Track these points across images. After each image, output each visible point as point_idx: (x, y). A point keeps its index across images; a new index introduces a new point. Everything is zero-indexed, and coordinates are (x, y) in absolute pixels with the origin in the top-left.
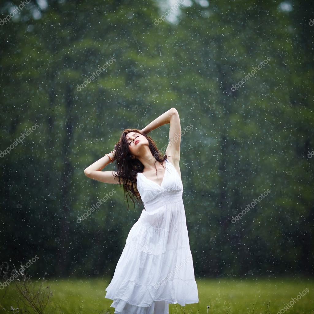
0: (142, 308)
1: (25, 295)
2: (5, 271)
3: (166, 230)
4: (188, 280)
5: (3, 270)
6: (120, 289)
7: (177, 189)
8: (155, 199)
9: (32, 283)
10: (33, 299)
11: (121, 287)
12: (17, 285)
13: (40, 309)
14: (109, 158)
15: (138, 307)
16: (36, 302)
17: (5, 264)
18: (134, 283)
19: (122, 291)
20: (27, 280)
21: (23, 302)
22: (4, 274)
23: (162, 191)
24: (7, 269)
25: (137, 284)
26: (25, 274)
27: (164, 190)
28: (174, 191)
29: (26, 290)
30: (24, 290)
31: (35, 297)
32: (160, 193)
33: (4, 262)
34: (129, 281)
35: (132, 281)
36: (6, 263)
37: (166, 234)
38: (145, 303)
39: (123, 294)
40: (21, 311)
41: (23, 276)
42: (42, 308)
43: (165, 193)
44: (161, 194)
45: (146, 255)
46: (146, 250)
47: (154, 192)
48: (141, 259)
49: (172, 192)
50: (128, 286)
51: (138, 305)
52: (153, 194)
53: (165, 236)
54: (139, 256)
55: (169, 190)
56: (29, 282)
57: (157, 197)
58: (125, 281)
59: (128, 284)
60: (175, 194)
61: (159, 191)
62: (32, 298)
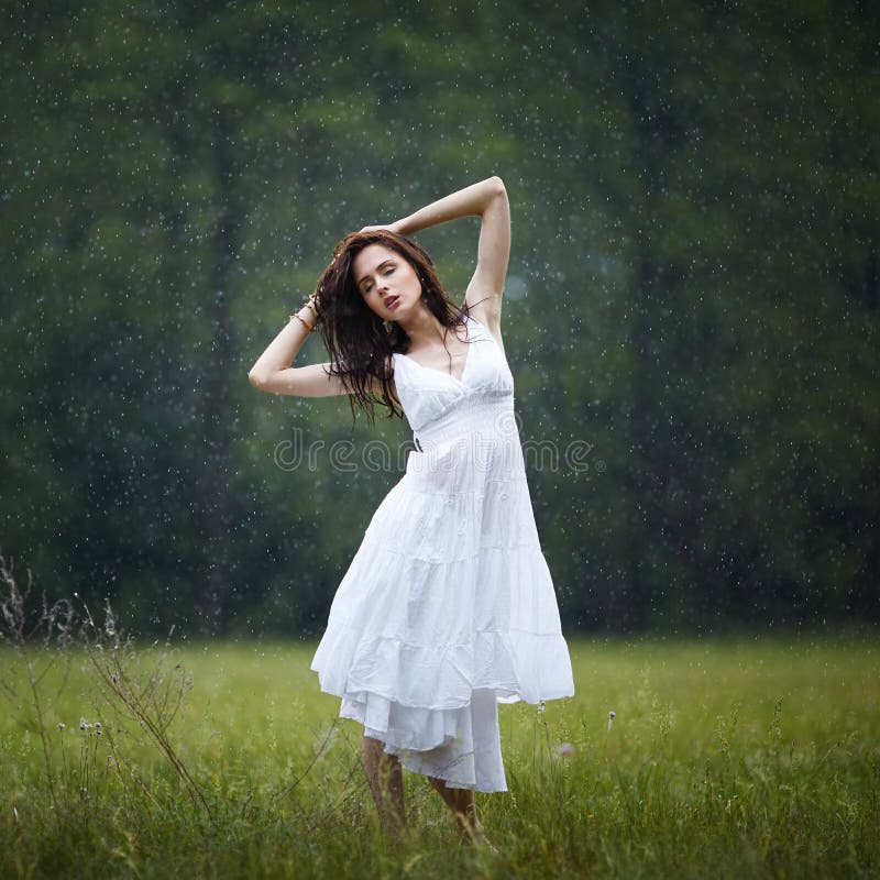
0: (445, 712)
1: (118, 686)
2: (63, 624)
3: (476, 494)
4: (545, 635)
5: (57, 621)
6: (358, 664)
7: (503, 389)
8: (445, 414)
9: (138, 653)
10: (141, 697)
11: (357, 657)
12: (98, 660)
13: (158, 726)
14: (304, 323)
15: (432, 713)
16: (147, 706)
17: (64, 606)
18: (397, 644)
19: (363, 667)
20: (122, 645)
21: (114, 706)
22: (60, 632)
23: (465, 394)
24: (69, 618)
25: (405, 645)
26: (118, 633)
27: (470, 391)
28: (495, 392)
29: (122, 673)
30: (115, 675)
31: (146, 691)
32: (460, 398)
33: (61, 601)
34: (379, 639)
35: (390, 639)
36: (66, 601)
37: (476, 504)
38: (450, 699)
39: (371, 675)
40: (107, 730)
41: (113, 636)
42: (163, 722)
43: (472, 398)
44: (461, 403)
45: (427, 566)
46: (425, 552)
47: (446, 397)
48: (413, 579)
49: (491, 395)
50: (378, 653)
51: (429, 704)
52: (443, 401)
53: (476, 511)
54: (405, 571)
55: (483, 391)
56: (129, 651)
57: (451, 410)
58: (368, 637)
59: (377, 647)
60: (498, 402)
61: (457, 395)
62: (138, 694)
